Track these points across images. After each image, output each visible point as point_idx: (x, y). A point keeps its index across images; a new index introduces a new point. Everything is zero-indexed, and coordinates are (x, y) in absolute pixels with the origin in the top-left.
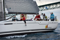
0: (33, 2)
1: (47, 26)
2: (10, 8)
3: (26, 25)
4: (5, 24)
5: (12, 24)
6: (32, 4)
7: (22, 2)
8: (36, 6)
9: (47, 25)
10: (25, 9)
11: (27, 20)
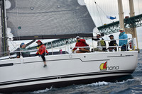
5: (12, 64)
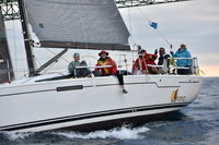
2: (41, 25)
8: (116, 19)
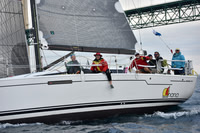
0: (115, 15)
1: (168, 89)
2: (52, 33)
3: (112, 87)
4: (49, 83)
6: (114, 21)
7: (86, 13)
8: (125, 28)
9: (167, 87)
10: (95, 37)
11: (115, 71)
